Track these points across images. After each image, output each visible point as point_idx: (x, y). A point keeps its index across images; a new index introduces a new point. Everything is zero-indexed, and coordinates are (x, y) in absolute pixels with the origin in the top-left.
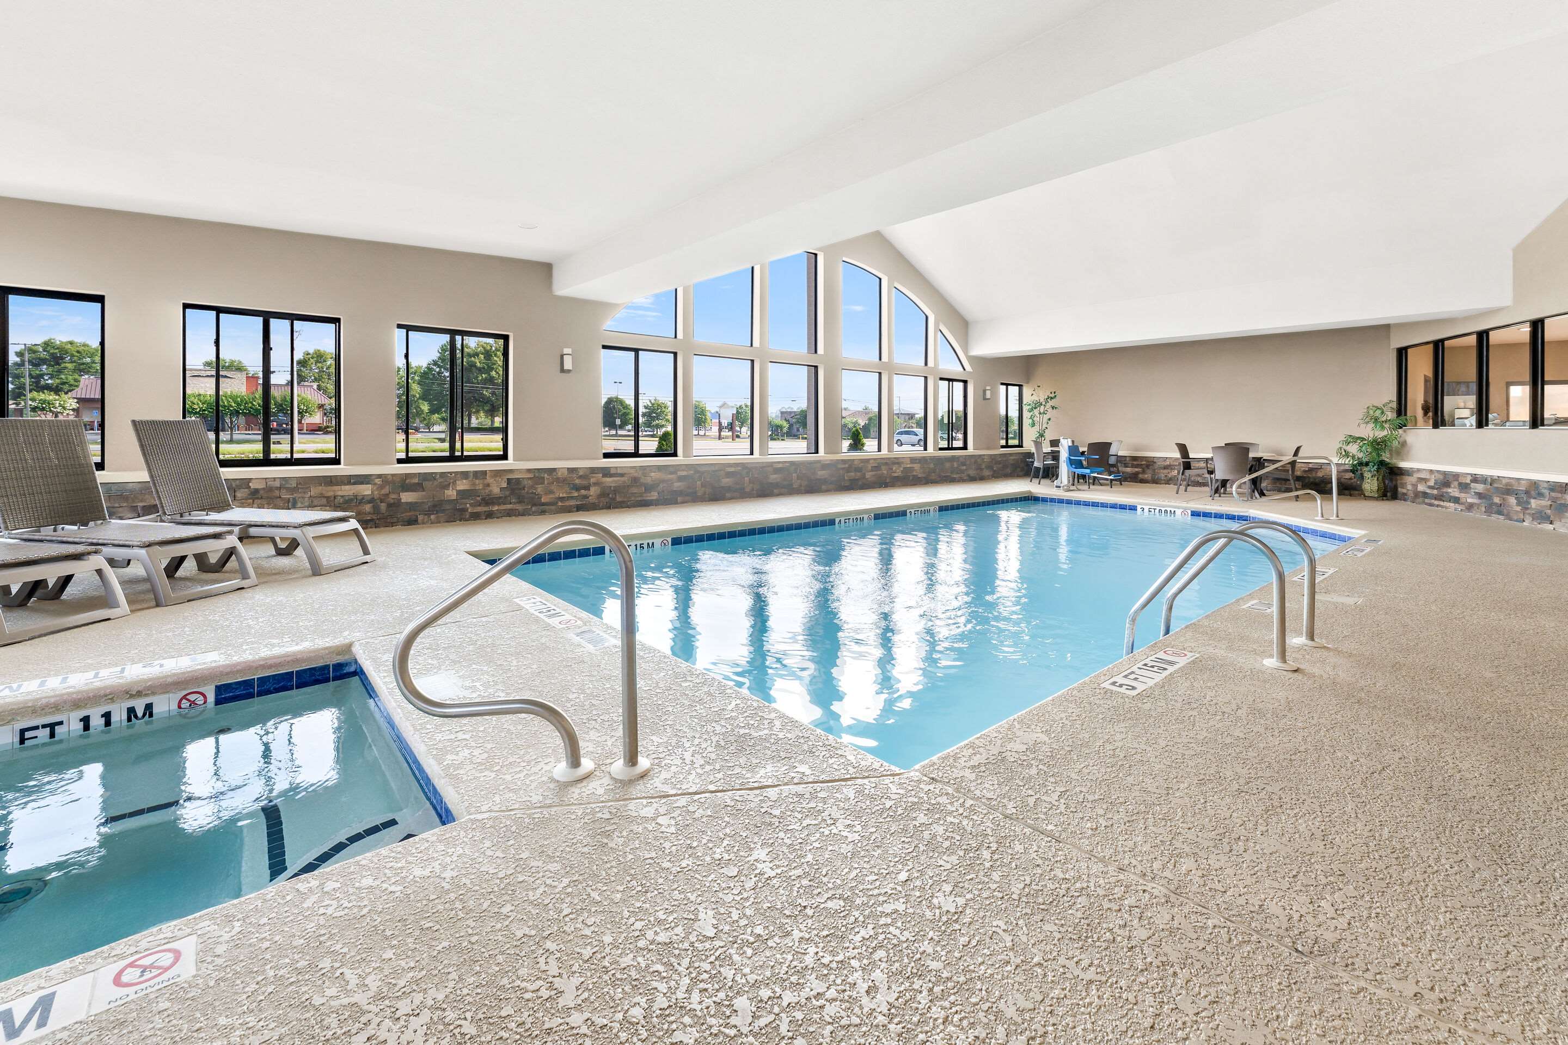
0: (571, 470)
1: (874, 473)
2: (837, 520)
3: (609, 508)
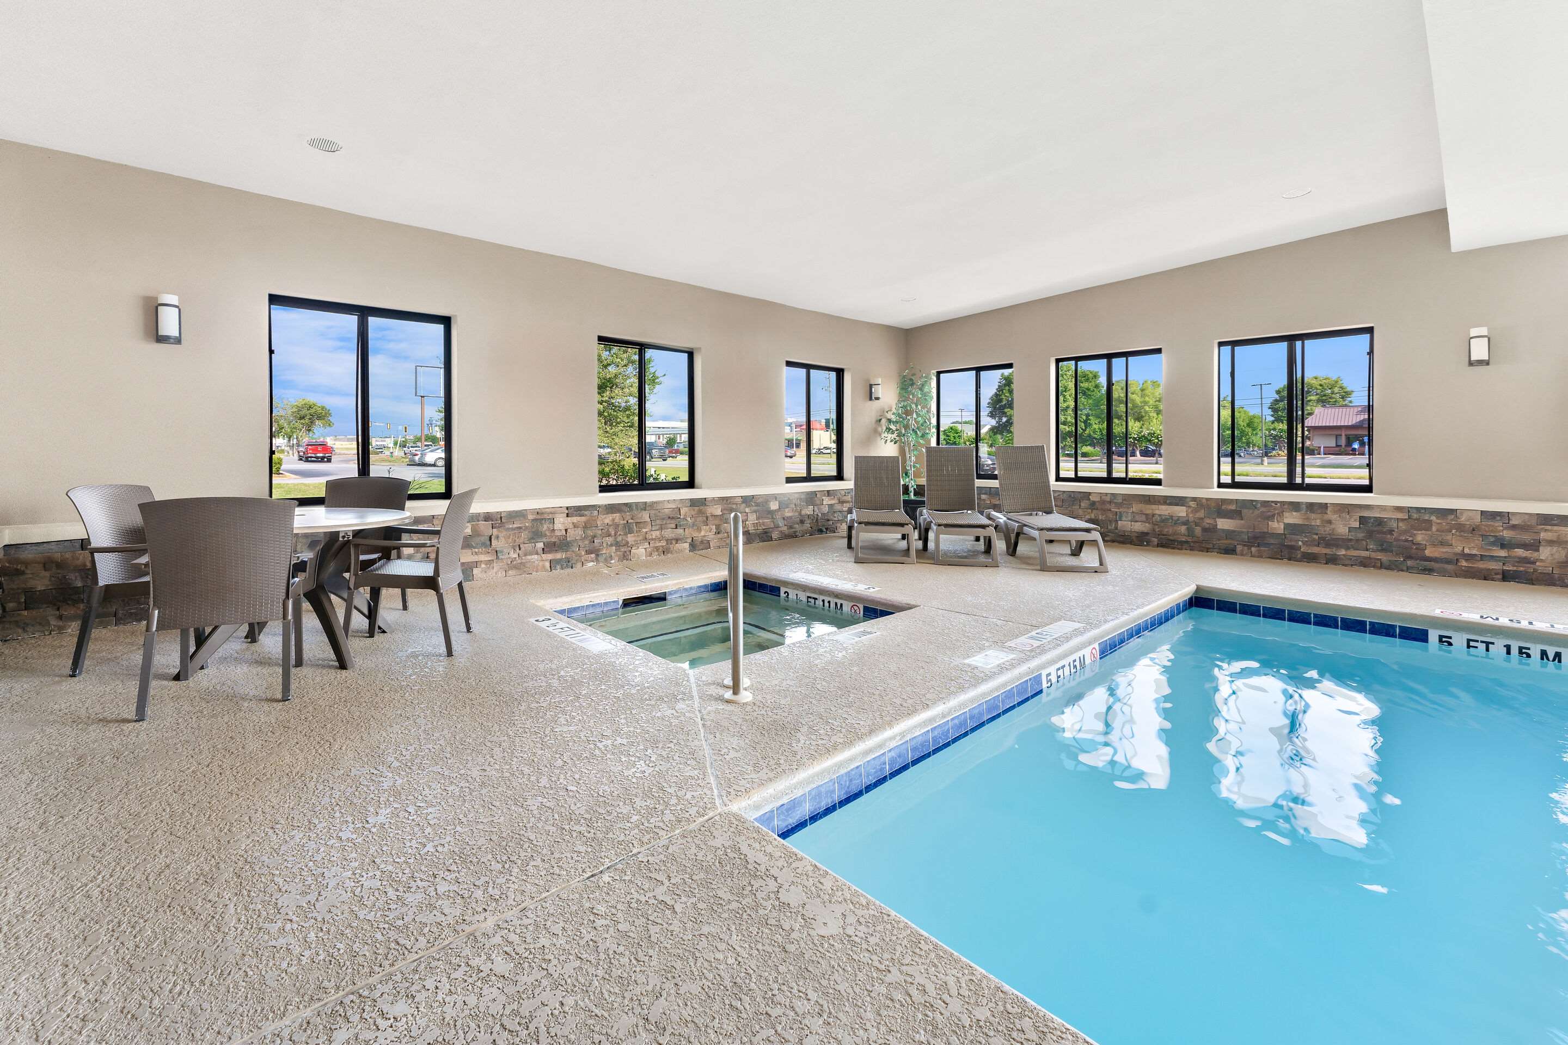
0: (1492, 515)
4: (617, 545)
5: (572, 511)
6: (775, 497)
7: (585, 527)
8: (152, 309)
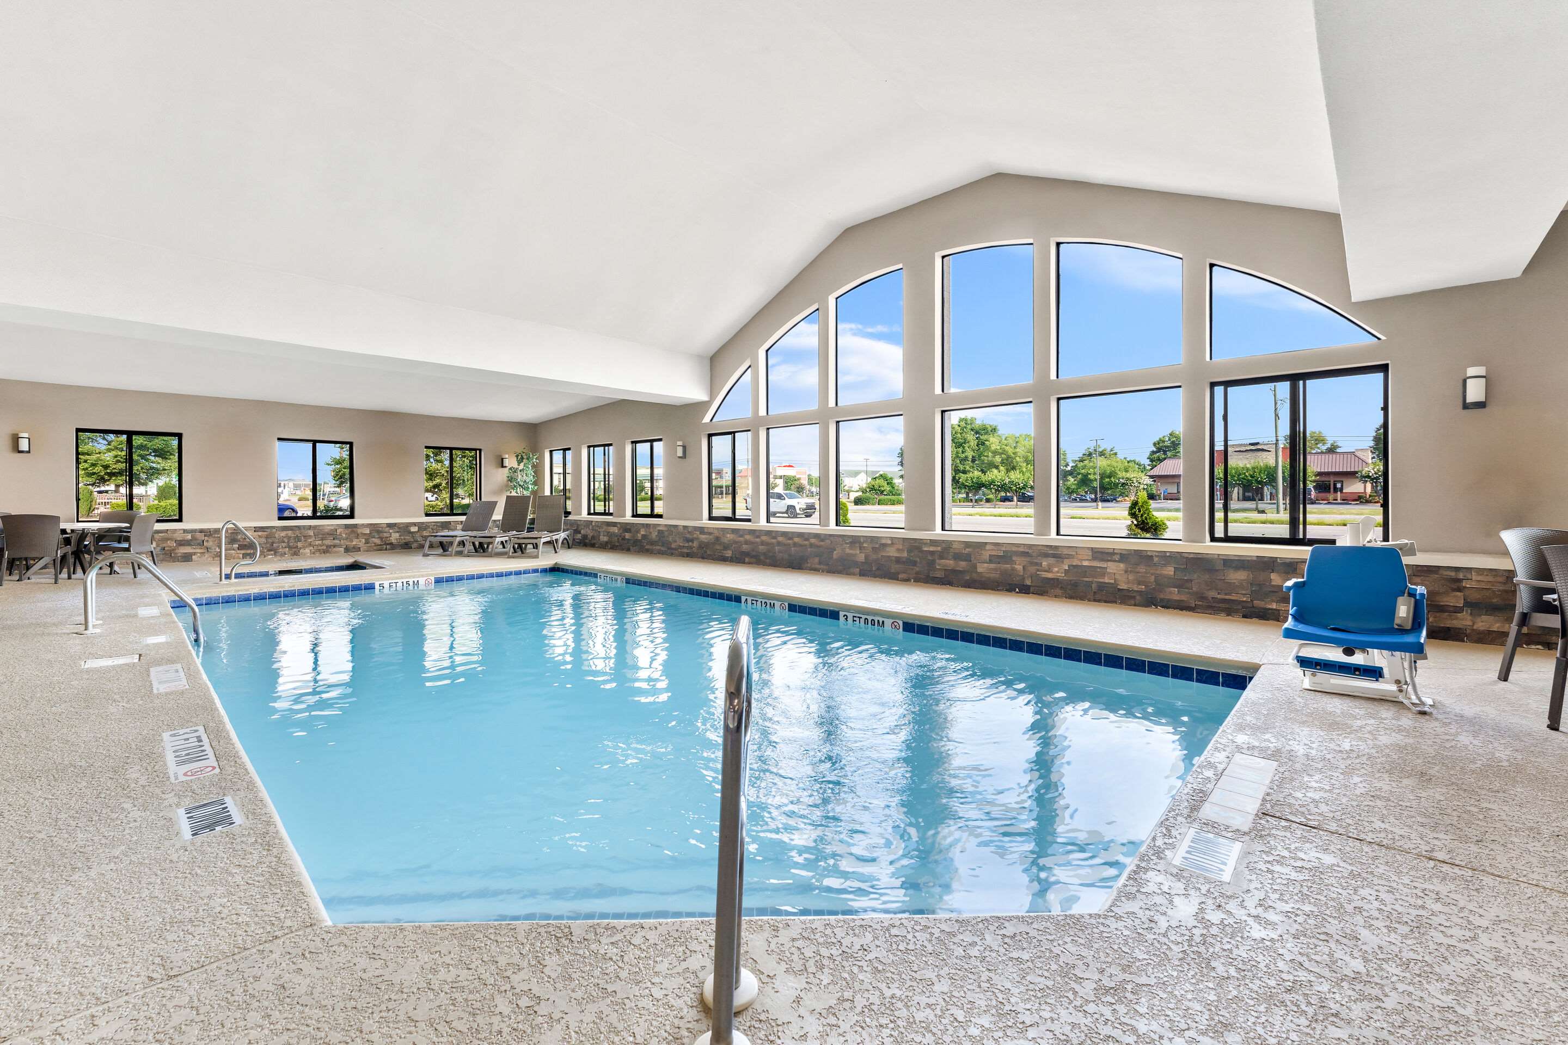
0: (685, 527)
1: (992, 566)
2: (743, 599)
3: (703, 558)
4: (290, 547)
5: (257, 529)
6: (414, 524)
7: (267, 537)
8: (15, 439)
